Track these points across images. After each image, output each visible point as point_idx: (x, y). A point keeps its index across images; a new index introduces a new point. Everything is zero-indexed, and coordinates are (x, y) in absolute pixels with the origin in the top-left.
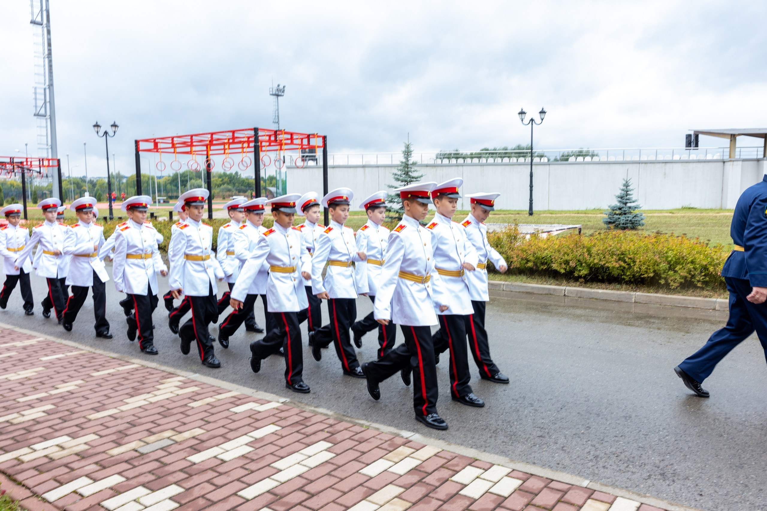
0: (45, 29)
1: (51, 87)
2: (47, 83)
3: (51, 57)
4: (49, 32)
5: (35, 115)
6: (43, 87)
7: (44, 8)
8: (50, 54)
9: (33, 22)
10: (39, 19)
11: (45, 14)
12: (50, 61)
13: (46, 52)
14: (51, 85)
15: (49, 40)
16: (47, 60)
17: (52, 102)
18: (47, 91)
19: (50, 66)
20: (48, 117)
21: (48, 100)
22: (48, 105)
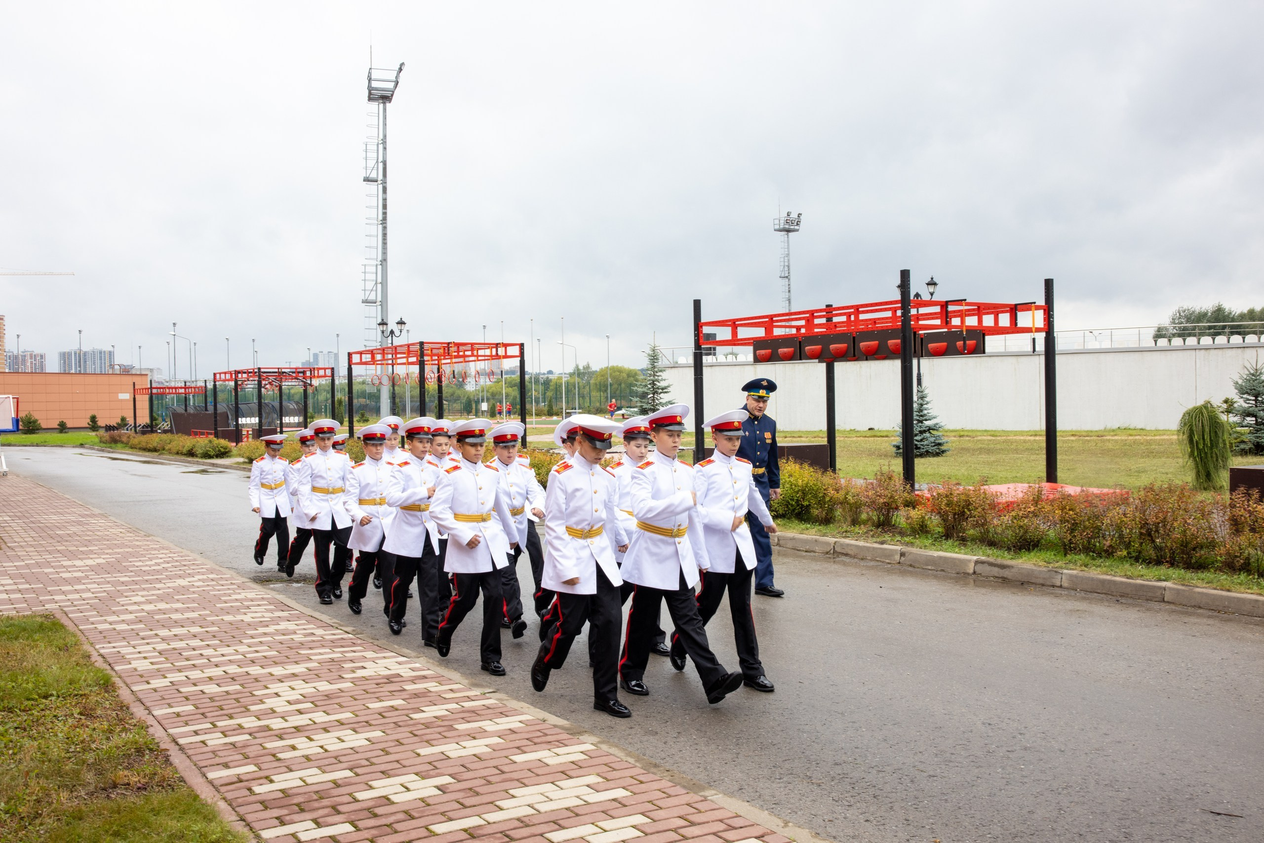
0: (381, 187)
1: (384, 263)
2: (380, 258)
3: (386, 223)
4: (385, 190)
5: (363, 302)
6: (375, 263)
7: (381, 159)
8: (385, 219)
9: (367, 180)
10: (373, 175)
11: (381, 165)
12: (385, 228)
13: (380, 217)
14: (384, 260)
15: (385, 200)
16: (380, 227)
17: (384, 283)
18: (380, 267)
19: (385, 235)
20: (378, 303)
21: (379, 280)
22: (379, 286)
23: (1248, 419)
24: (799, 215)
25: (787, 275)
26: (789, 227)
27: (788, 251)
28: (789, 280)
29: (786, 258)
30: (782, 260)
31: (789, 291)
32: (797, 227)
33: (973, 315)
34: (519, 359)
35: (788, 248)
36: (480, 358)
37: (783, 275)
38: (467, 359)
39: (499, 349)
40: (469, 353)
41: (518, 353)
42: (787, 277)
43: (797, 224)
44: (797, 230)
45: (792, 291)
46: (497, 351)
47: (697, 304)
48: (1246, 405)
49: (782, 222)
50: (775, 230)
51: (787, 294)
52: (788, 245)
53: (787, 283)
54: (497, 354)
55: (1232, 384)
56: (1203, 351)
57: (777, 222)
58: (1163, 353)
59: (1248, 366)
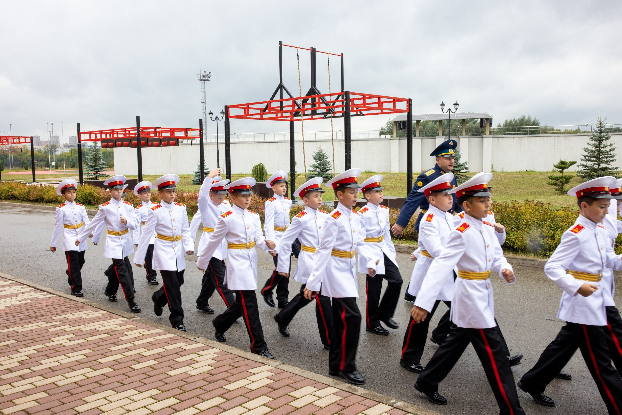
23: (317, 169)
24: (210, 73)
25: (204, 101)
26: (205, 78)
27: (205, 90)
28: (205, 104)
29: (204, 93)
30: (202, 94)
31: (205, 109)
32: (209, 79)
33: (169, 132)
34: (30, 143)
35: (205, 89)
36: (9, 143)
37: (202, 101)
38: (4, 143)
39: (20, 139)
40: (4, 141)
41: (30, 141)
42: (204, 102)
43: (209, 77)
44: (209, 80)
45: (207, 109)
46: (19, 140)
47: (78, 125)
48: (316, 164)
49: (202, 76)
50: (198, 80)
51: (204, 110)
52: (205, 87)
53: (204, 105)
54: (19, 141)
55: (312, 156)
56: (338, 142)
57: (199, 76)
58: (324, 142)
59: (318, 149)
